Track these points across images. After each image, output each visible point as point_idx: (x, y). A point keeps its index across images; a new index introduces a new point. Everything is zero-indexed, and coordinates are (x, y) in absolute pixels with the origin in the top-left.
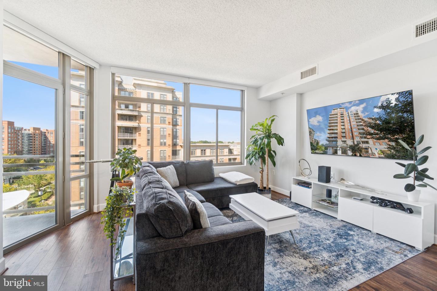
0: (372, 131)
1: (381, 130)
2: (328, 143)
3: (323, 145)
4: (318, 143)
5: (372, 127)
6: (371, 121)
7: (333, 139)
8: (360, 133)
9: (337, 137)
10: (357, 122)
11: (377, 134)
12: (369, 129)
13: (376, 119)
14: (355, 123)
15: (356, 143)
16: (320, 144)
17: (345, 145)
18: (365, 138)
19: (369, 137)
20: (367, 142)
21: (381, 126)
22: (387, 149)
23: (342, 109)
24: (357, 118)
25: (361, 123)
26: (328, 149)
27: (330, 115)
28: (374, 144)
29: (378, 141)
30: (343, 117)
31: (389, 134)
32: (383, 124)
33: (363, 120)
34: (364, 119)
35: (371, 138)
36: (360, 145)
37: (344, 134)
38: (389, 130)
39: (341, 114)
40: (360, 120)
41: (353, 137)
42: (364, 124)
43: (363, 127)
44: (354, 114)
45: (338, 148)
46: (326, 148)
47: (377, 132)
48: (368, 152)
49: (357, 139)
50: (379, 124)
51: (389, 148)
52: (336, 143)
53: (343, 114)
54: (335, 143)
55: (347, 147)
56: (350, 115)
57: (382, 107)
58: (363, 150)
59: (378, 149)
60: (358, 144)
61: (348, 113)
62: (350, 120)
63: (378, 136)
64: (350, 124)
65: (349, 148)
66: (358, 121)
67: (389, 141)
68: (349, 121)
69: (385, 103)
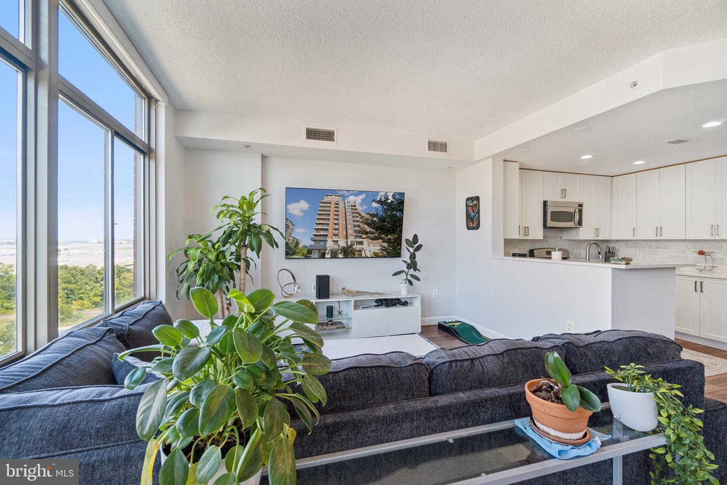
0: (368, 229)
1: (377, 229)
2: (313, 243)
3: (305, 247)
4: (297, 244)
5: (369, 225)
6: (368, 216)
7: (322, 238)
8: (355, 231)
9: (327, 235)
10: (353, 217)
11: (372, 233)
12: (366, 226)
13: (373, 216)
14: (351, 217)
15: (349, 244)
16: (301, 246)
17: (336, 247)
18: (360, 237)
19: (364, 236)
20: (362, 243)
21: (377, 223)
22: (379, 251)
23: (338, 197)
24: (354, 211)
25: (358, 219)
26: (313, 253)
27: (321, 203)
28: (369, 246)
29: (373, 241)
30: (338, 207)
31: (384, 233)
32: (379, 221)
33: (360, 215)
34: (361, 213)
35: (367, 238)
36: (354, 247)
37: (337, 231)
38: (383, 229)
39: (336, 204)
40: (357, 215)
41: (347, 235)
42: (361, 220)
43: (359, 223)
44: (352, 206)
45: (327, 251)
46: (310, 252)
47: (373, 230)
48: (361, 254)
49: (351, 239)
50: (376, 221)
51: (382, 249)
52: (325, 244)
53: (338, 204)
54: (323, 243)
55: (339, 249)
56: (346, 206)
57: (380, 202)
58: (356, 253)
59: (372, 251)
60: (352, 245)
61: (345, 203)
62: (345, 212)
63: (373, 236)
64: (346, 218)
65: (341, 250)
66: (354, 215)
67: (383, 242)
68: (344, 214)
69: (383, 198)
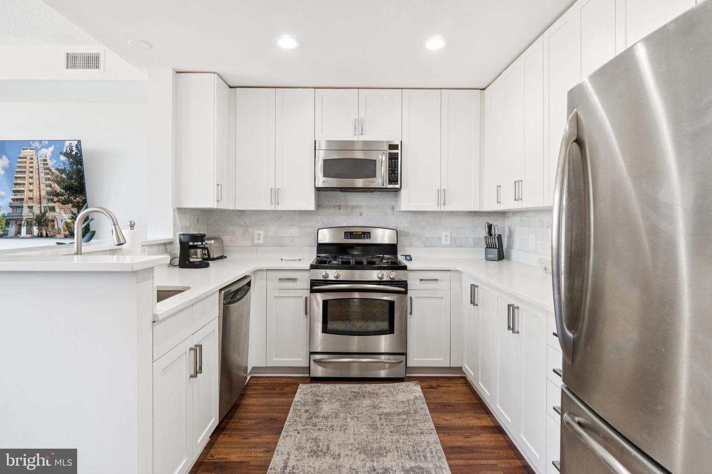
0: (59, 190)
1: (66, 189)
2: (11, 211)
3: (4, 217)
5: (58, 183)
6: (57, 173)
7: (19, 203)
8: (47, 193)
9: (23, 199)
10: (45, 174)
11: (62, 195)
12: (56, 186)
13: (61, 171)
14: (43, 175)
15: (43, 211)
17: (31, 215)
18: (52, 201)
19: (56, 199)
20: (54, 209)
21: (66, 182)
22: (70, 220)
23: (32, 151)
24: (45, 166)
25: (49, 176)
26: (11, 225)
27: (19, 158)
28: (60, 212)
29: (63, 206)
30: (32, 163)
31: (72, 194)
32: (67, 179)
33: (50, 171)
34: (52, 169)
35: (58, 202)
36: (47, 214)
37: (32, 193)
38: (72, 188)
40: (48, 171)
41: (40, 199)
42: (52, 178)
43: (50, 182)
44: (43, 160)
45: (23, 222)
46: (8, 223)
47: (63, 191)
48: (53, 227)
49: (45, 203)
50: (64, 178)
51: (72, 217)
52: (22, 212)
53: (32, 159)
54: (20, 210)
55: (33, 219)
56: (39, 161)
57: (66, 154)
58: (49, 224)
59: (64, 222)
61: (38, 158)
62: (38, 169)
63: (63, 198)
64: (39, 176)
65: (36, 219)
67: (73, 207)
68: (38, 172)
69: (68, 149)
